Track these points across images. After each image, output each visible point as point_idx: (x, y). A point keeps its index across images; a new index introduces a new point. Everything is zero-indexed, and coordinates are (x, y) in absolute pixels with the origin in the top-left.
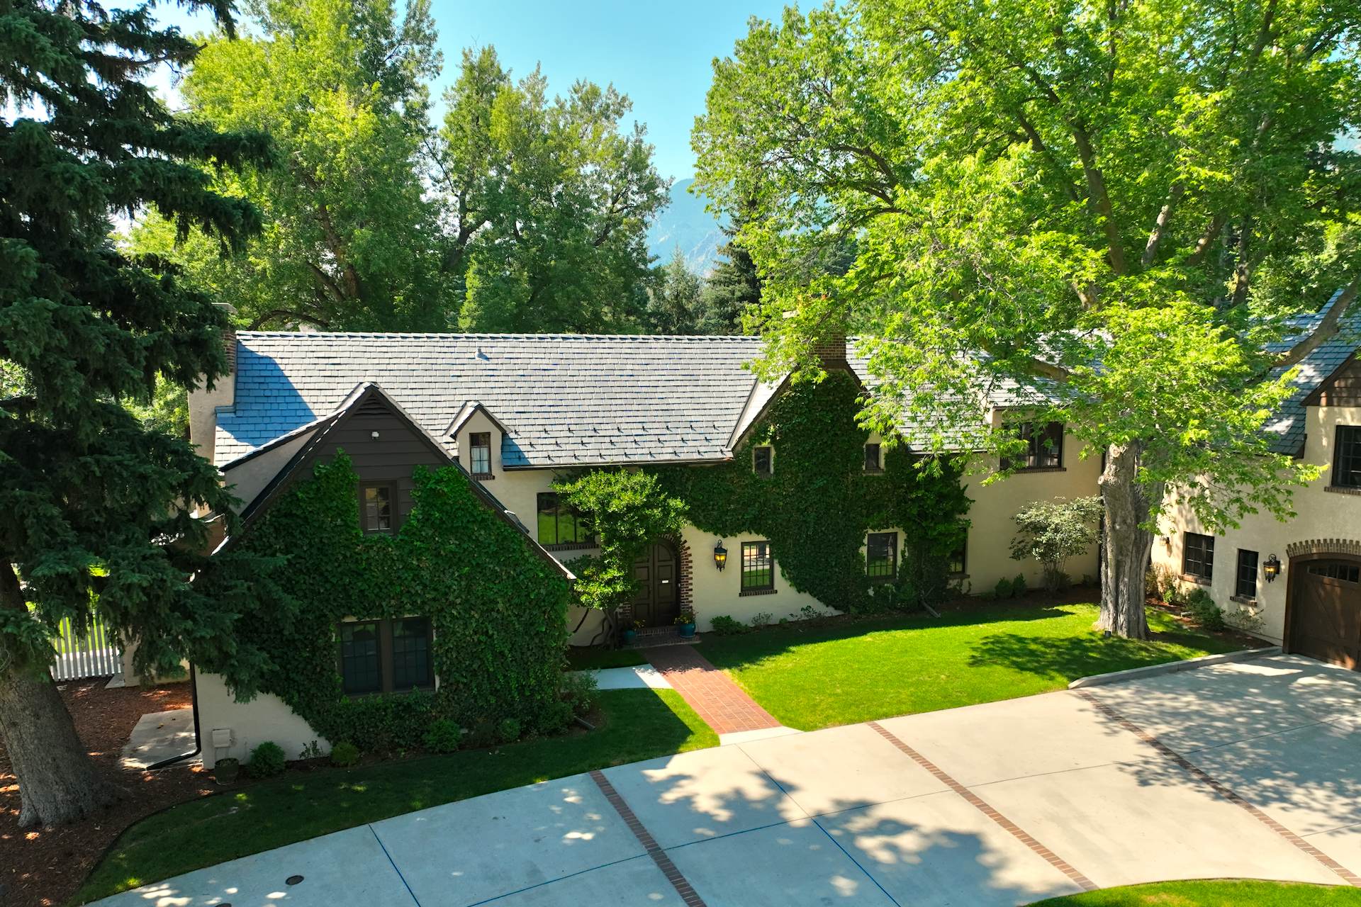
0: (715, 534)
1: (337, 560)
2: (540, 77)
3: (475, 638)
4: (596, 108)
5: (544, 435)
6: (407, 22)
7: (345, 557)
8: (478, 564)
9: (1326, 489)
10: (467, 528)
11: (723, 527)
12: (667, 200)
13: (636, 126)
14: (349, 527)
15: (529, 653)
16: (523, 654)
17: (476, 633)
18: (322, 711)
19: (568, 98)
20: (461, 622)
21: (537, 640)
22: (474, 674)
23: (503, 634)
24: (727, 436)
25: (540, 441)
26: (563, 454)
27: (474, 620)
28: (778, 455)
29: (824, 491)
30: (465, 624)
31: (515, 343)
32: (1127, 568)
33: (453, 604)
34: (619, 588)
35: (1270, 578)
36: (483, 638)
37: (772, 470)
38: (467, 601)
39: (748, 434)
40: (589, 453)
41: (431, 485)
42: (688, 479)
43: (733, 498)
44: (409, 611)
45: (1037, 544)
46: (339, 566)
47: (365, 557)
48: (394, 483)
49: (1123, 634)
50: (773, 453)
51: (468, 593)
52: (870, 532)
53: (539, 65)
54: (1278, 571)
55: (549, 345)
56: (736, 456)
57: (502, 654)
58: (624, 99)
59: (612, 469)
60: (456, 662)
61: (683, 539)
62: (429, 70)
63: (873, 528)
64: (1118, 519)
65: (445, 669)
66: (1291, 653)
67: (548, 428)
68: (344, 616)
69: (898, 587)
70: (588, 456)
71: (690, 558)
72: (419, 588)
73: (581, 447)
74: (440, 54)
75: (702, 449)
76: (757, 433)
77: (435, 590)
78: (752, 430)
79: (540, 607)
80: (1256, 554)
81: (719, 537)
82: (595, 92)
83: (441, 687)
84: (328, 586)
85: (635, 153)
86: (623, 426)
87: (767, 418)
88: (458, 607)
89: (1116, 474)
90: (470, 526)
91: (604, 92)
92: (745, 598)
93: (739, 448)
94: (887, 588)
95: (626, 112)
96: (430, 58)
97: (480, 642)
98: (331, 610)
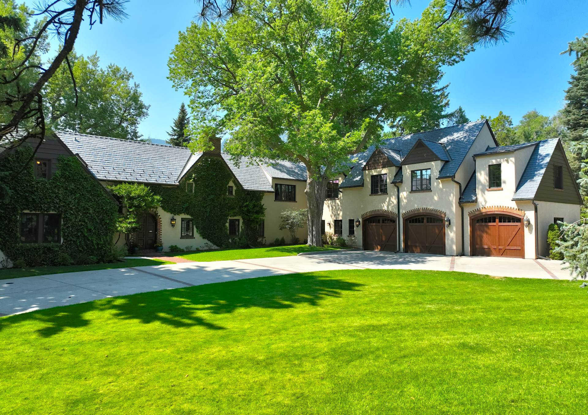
0: (171, 213)
1: (23, 186)
2: (96, 57)
3: (80, 223)
4: (118, 75)
5: (103, 169)
6: (34, 29)
7: (27, 185)
8: (83, 194)
9: (370, 195)
10: (79, 180)
11: (174, 211)
12: (147, 114)
13: (135, 84)
14: (30, 174)
15: (101, 232)
16: (99, 232)
17: (80, 221)
18: (10, 247)
19: (106, 70)
20: (74, 216)
21: (105, 227)
22: (78, 237)
23: (91, 223)
24: (176, 178)
25: (101, 171)
26: (111, 176)
27: (79, 216)
28: (196, 186)
29: (213, 200)
30: (76, 217)
31: (90, 138)
32: (315, 223)
33: (71, 209)
34: (133, 225)
35: (357, 226)
36: (83, 223)
37: (193, 191)
38: (77, 208)
39: (184, 177)
40: (122, 177)
41: (66, 162)
42: (161, 191)
43: (179, 200)
44: (53, 210)
45: (288, 224)
46: (24, 188)
47: (36, 186)
48: (49, 160)
49: (315, 245)
50: (194, 185)
51: (78, 205)
52: (230, 218)
53: (96, 52)
54: (359, 224)
55: (105, 140)
56: (180, 184)
57: (90, 229)
58: (130, 74)
59: (132, 183)
60: (70, 232)
61: (158, 215)
62: (42, 50)
63: (231, 217)
64: (311, 205)
65: (66, 234)
66: (365, 250)
67: (105, 167)
68: (25, 209)
69: (240, 239)
70: (121, 178)
71: (161, 222)
72: (58, 201)
73: (118, 175)
74: (48, 44)
75: (167, 181)
76: (188, 177)
77: (64, 202)
78: (186, 176)
79: (107, 214)
80: (353, 220)
81: (173, 215)
82: (118, 70)
83: (64, 242)
84: (19, 196)
85: (134, 94)
86: (135, 170)
87: (192, 172)
88: (74, 210)
89: (310, 189)
90: (81, 179)
91: (122, 70)
92: (183, 240)
93: (181, 182)
94: (236, 240)
95: (131, 79)
96: (44, 45)
97: (82, 225)
98: (19, 206)
